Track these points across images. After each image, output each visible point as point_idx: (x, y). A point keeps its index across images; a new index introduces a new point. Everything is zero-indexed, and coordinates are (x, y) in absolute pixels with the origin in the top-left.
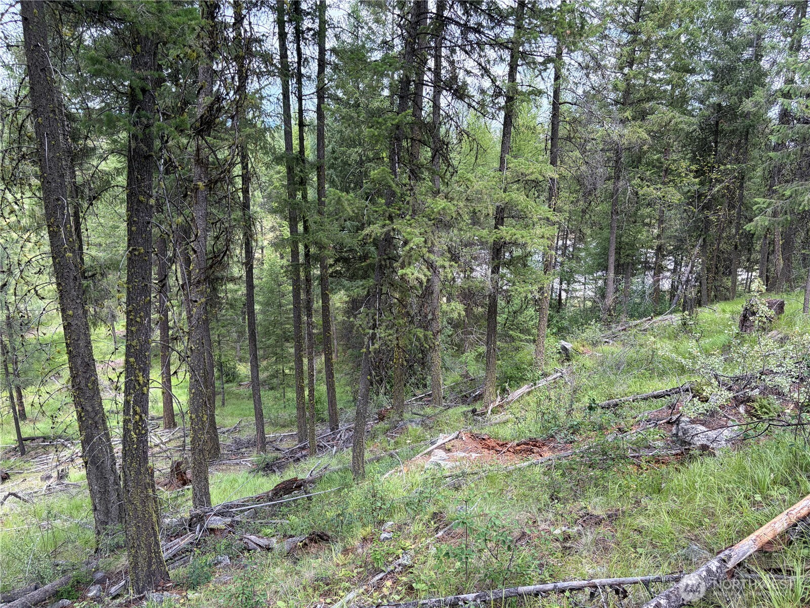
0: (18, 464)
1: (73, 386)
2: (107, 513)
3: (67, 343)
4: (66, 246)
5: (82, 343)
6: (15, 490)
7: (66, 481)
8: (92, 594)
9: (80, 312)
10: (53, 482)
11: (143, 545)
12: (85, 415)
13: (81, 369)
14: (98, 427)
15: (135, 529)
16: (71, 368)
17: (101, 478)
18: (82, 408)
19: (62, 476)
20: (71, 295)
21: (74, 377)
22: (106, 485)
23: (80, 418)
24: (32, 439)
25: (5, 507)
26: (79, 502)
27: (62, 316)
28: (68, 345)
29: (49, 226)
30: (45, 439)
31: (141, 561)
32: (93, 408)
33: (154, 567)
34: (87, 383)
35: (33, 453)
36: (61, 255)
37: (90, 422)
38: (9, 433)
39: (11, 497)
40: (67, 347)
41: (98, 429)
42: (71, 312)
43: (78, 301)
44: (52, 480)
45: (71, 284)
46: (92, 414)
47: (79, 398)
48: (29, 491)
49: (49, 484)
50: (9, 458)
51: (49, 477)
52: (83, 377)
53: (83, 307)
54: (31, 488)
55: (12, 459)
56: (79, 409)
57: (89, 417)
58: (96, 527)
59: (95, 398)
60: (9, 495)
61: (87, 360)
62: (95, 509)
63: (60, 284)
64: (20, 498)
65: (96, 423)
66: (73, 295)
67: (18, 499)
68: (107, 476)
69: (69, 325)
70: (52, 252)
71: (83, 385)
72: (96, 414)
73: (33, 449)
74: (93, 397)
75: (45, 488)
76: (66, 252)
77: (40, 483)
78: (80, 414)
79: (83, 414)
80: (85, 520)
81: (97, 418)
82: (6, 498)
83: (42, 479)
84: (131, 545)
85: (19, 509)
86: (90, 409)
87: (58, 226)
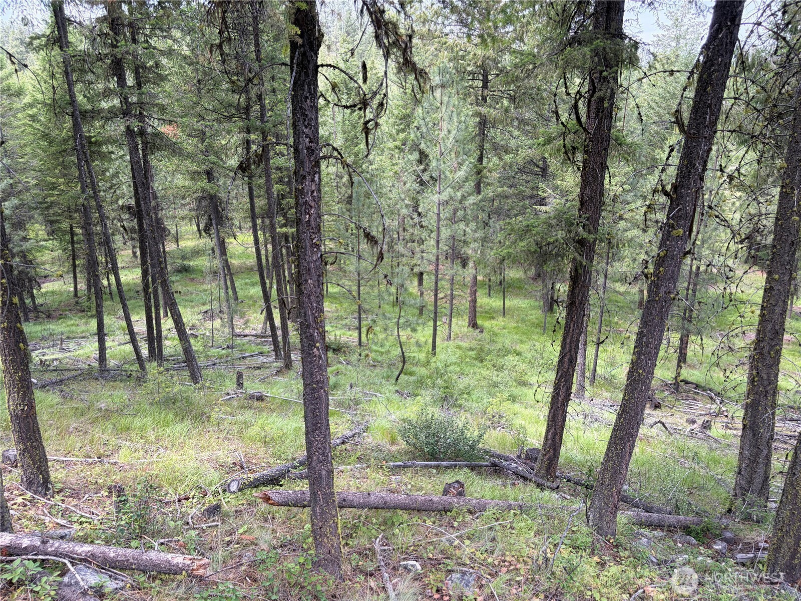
0: (669, 399)
1: (755, 349)
2: (750, 481)
3: (762, 306)
4: (795, 209)
5: (778, 310)
6: (663, 420)
7: (708, 432)
8: (717, 547)
9: (786, 278)
10: (697, 427)
11: (791, 533)
12: (759, 380)
13: (769, 335)
14: (767, 397)
15: (788, 514)
16: (759, 331)
17: (754, 446)
18: (758, 373)
19: (706, 426)
20: (782, 260)
21: (759, 341)
22: (757, 455)
23: (752, 381)
24: (687, 382)
25: (652, 430)
26: (717, 457)
27: (767, 278)
28: (763, 308)
29: (782, 187)
30: (697, 386)
31: (785, 548)
32: (768, 377)
33: (796, 561)
34: (771, 350)
35: (684, 394)
36: (786, 218)
37: (761, 389)
38: (668, 369)
39: (659, 425)
40: (762, 310)
41: (767, 398)
42: (777, 277)
43: (787, 267)
44: (696, 425)
45: (786, 249)
46: (766, 383)
47: (758, 362)
48: (674, 426)
49: (693, 428)
50: (663, 391)
51: (694, 422)
52: (768, 343)
53: (791, 274)
54: (676, 424)
55: (666, 393)
56: (754, 373)
57: (761, 384)
58: (735, 490)
59: (774, 368)
60: (659, 422)
61: (777, 328)
62: (739, 473)
63: (775, 246)
64: (666, 429)
65: (767, 392)
66: (785, 260)
67: (664, 429)
68: (761, 447)
69: (771, 288)
70: (777, 213)
71: (765, 351)
72: (770, 384)
73: (685, 391)
74: (772, 365)
75: (688, 430)
76: (792, 215)
77: (685, 424)
78: (754, 378)
79: (756, 379)
80: (719, 477)
81: (769, 388)
82: (656, 423)
83: (687, 421)
84: (780, 527)
85: (664, 437)
86: (765, 377)
87: (792, 188)
